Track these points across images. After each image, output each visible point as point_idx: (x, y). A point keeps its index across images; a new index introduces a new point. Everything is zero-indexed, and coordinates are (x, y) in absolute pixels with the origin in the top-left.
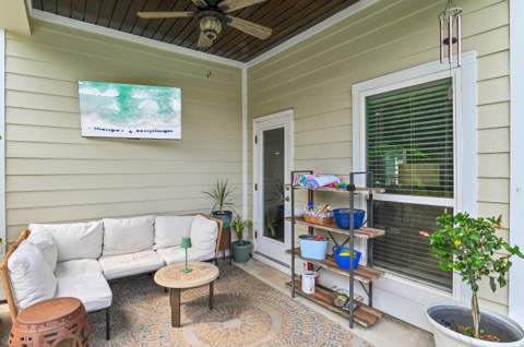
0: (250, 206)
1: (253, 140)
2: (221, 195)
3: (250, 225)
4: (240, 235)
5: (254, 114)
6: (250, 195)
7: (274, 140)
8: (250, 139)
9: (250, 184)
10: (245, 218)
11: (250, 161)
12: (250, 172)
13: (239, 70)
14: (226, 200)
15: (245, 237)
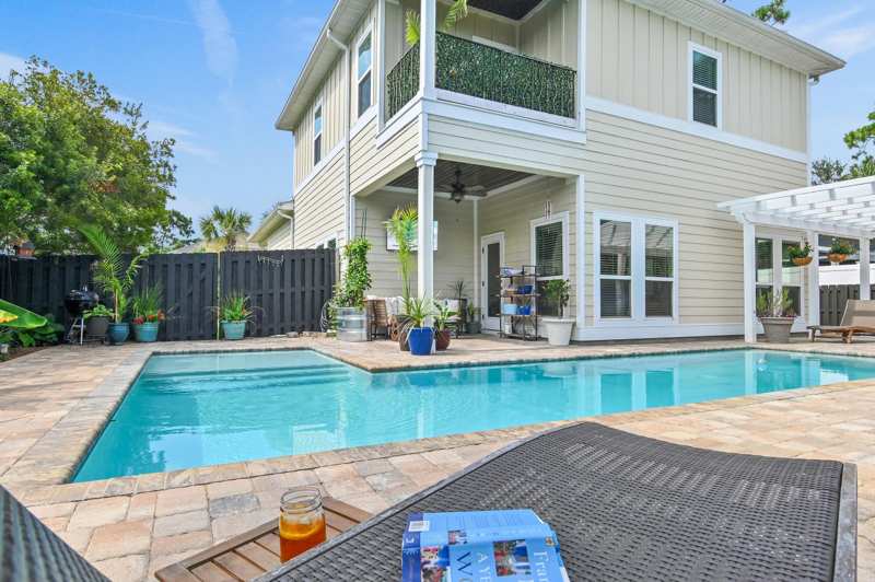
0: (479, 298)
1: (481, 251)
2: (460, 287)
3: (479, 310)
4: (472, 317)
5: (482, 233)
6: (479, 290)
7: (494, 250)
8: (479, 251)
9: (479, 282)
10: (476, 306)
11: (479, 266)
12: (479, 274)
13: (472, 201)
14: (463, 292)
15: (476, 319)
